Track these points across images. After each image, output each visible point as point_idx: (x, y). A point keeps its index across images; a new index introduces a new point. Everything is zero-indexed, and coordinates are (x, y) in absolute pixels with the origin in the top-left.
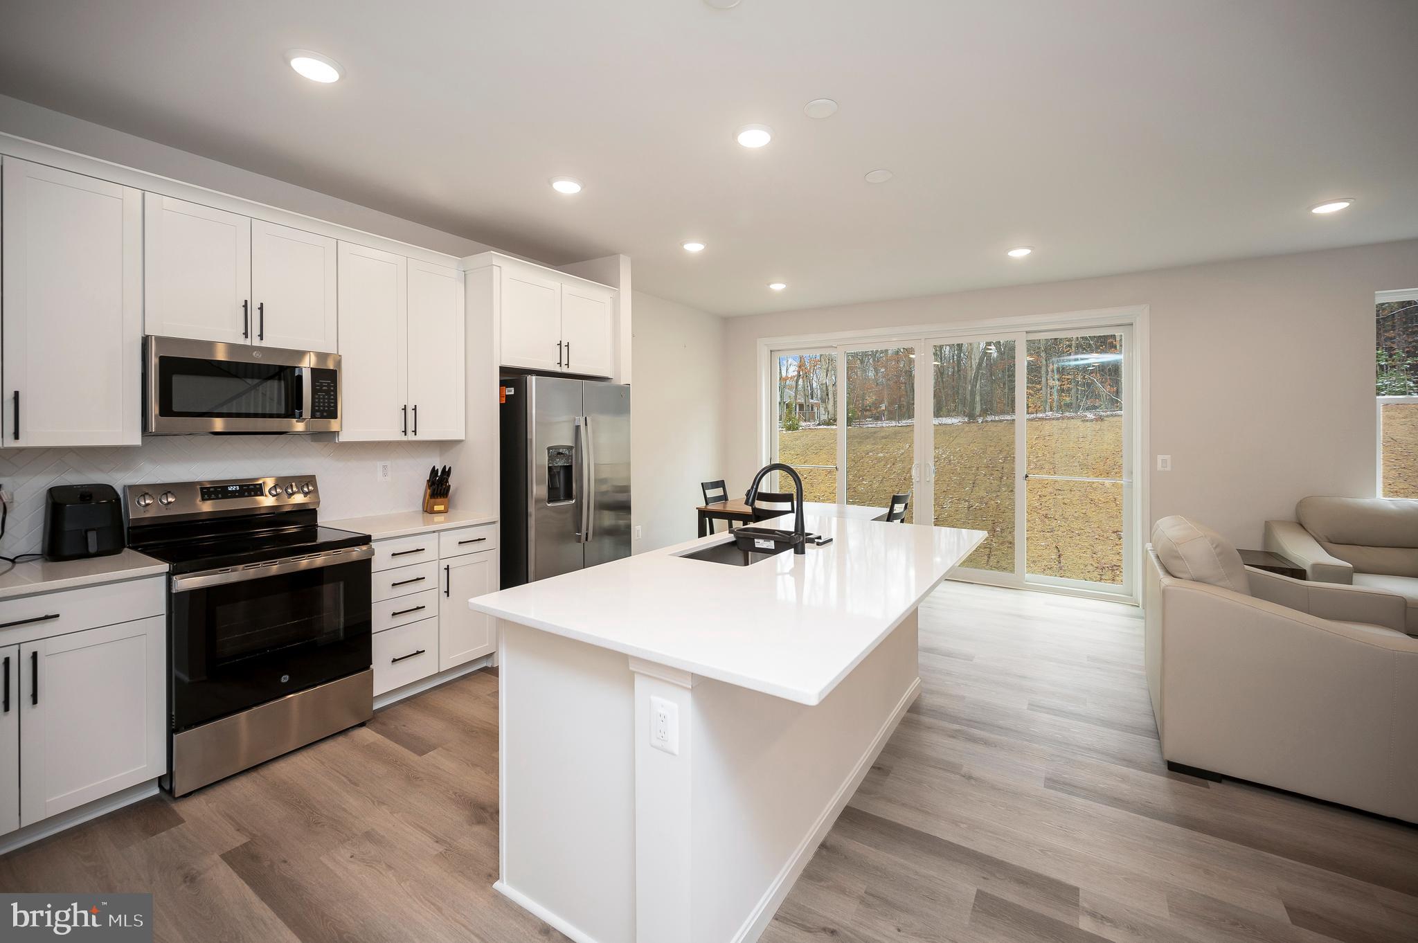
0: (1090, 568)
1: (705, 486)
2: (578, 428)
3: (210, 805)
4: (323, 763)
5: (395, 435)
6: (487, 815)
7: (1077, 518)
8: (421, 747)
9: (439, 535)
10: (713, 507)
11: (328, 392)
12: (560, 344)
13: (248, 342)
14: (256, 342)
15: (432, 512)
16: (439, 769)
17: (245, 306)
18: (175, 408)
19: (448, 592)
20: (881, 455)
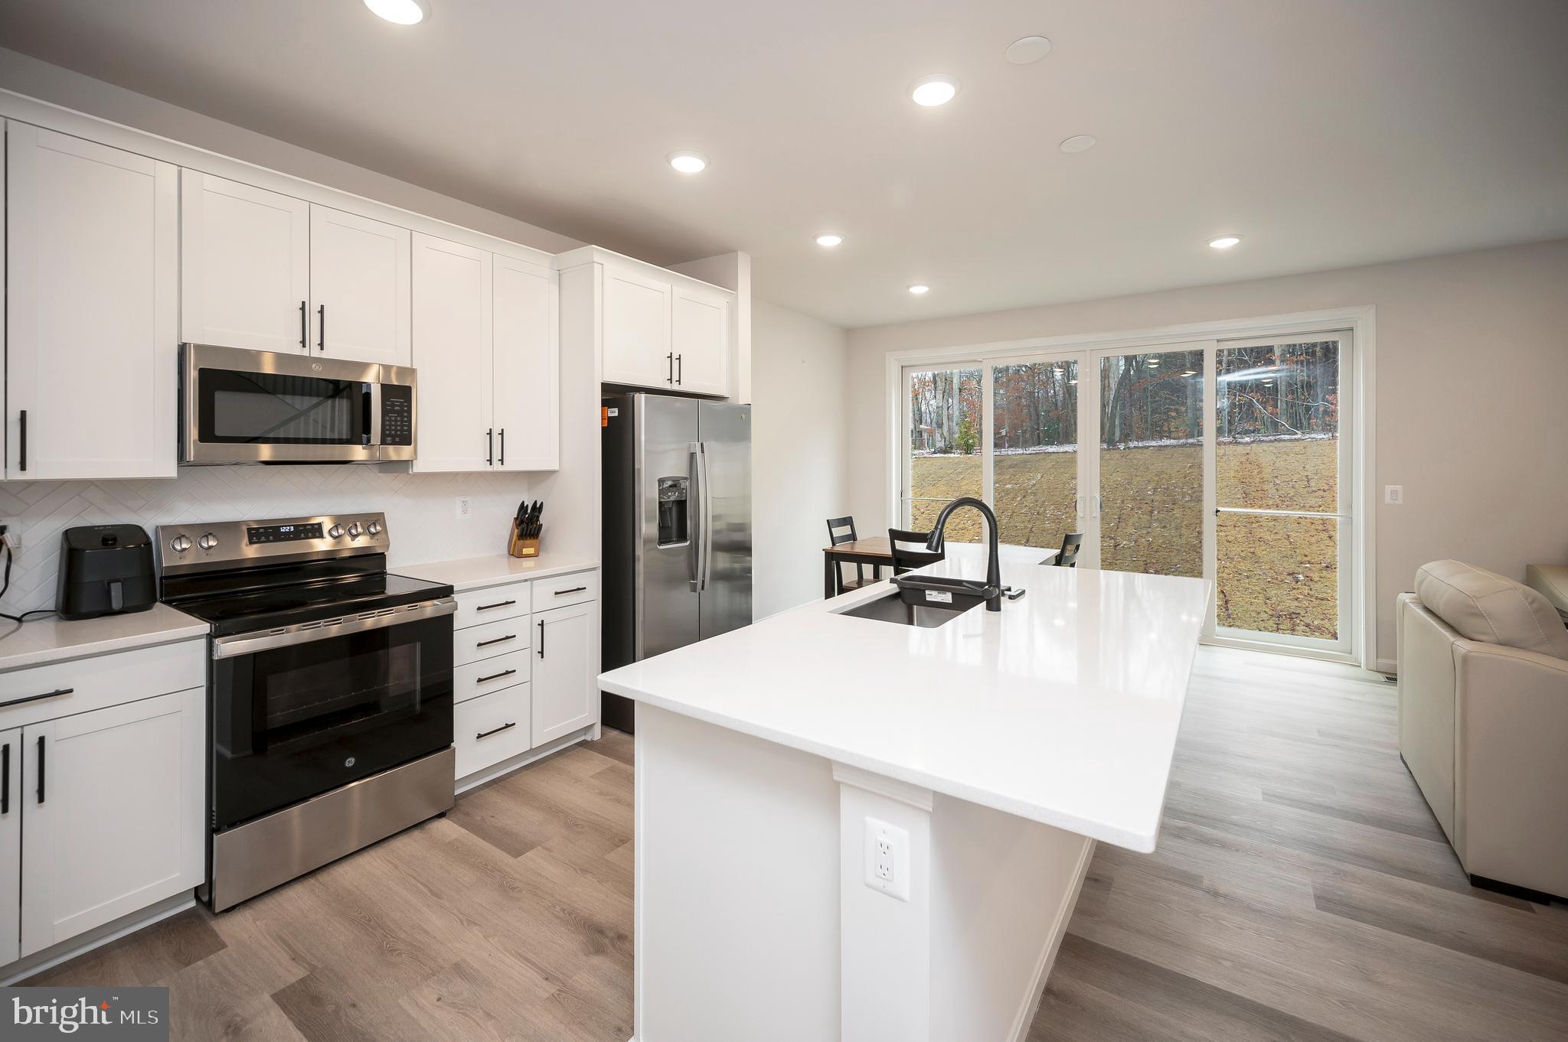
0: (1264, 616)
1: (830, 524)
2: (692, 456)
3: (257, 923)
4: (396, 867)
5: (479, 465)
6: (607, 941)
7: (1244, 559)
8: (517, 847)
9: (532, 584)
10: (840, 548)
11: (400, 413)
12: (671, 357)
13: (305, 352)
14: (316, 353)
15: (520, 556)
16: (540, 875)
17: (303, 309)
18: (218, 432)
19: (542, 653)
20: (1009, 486)
